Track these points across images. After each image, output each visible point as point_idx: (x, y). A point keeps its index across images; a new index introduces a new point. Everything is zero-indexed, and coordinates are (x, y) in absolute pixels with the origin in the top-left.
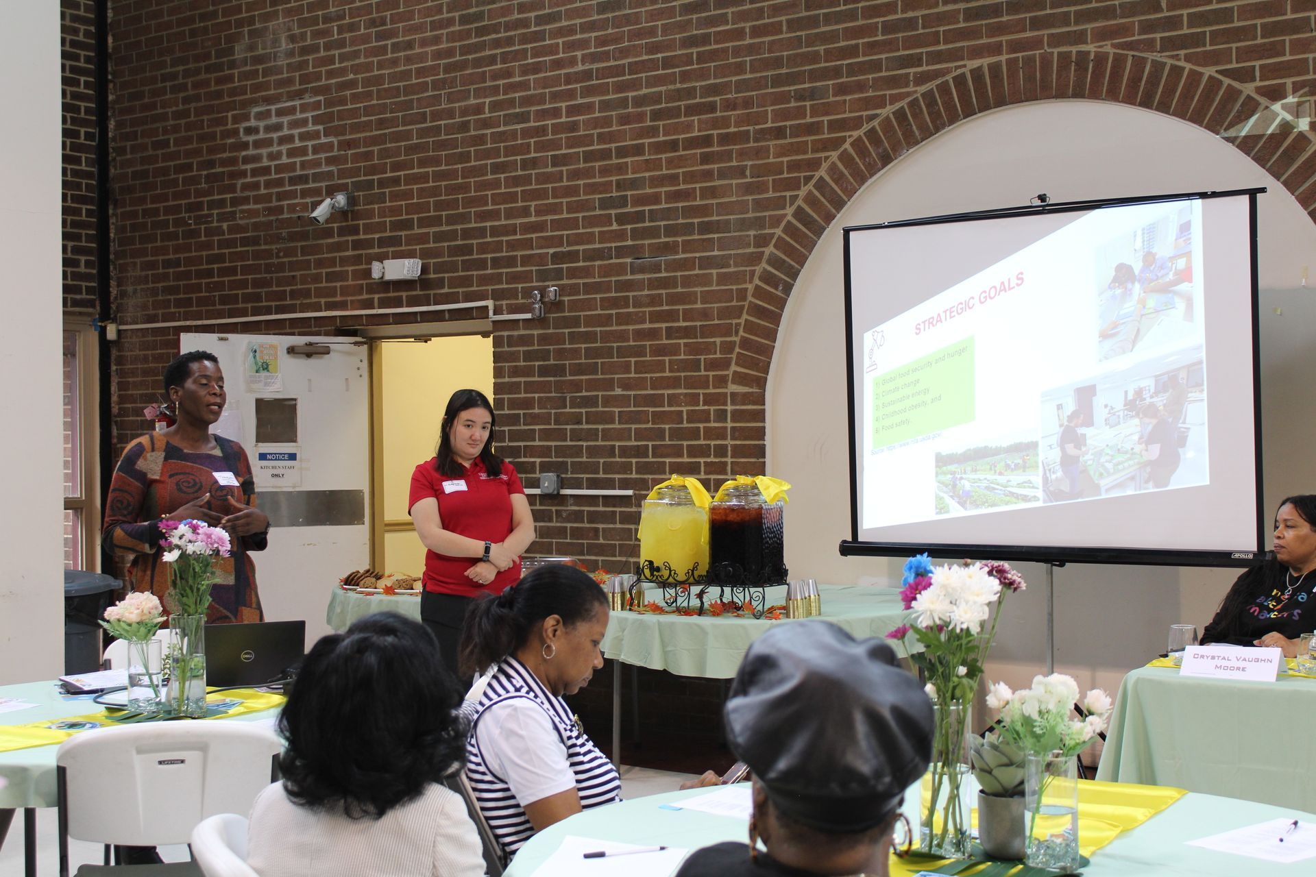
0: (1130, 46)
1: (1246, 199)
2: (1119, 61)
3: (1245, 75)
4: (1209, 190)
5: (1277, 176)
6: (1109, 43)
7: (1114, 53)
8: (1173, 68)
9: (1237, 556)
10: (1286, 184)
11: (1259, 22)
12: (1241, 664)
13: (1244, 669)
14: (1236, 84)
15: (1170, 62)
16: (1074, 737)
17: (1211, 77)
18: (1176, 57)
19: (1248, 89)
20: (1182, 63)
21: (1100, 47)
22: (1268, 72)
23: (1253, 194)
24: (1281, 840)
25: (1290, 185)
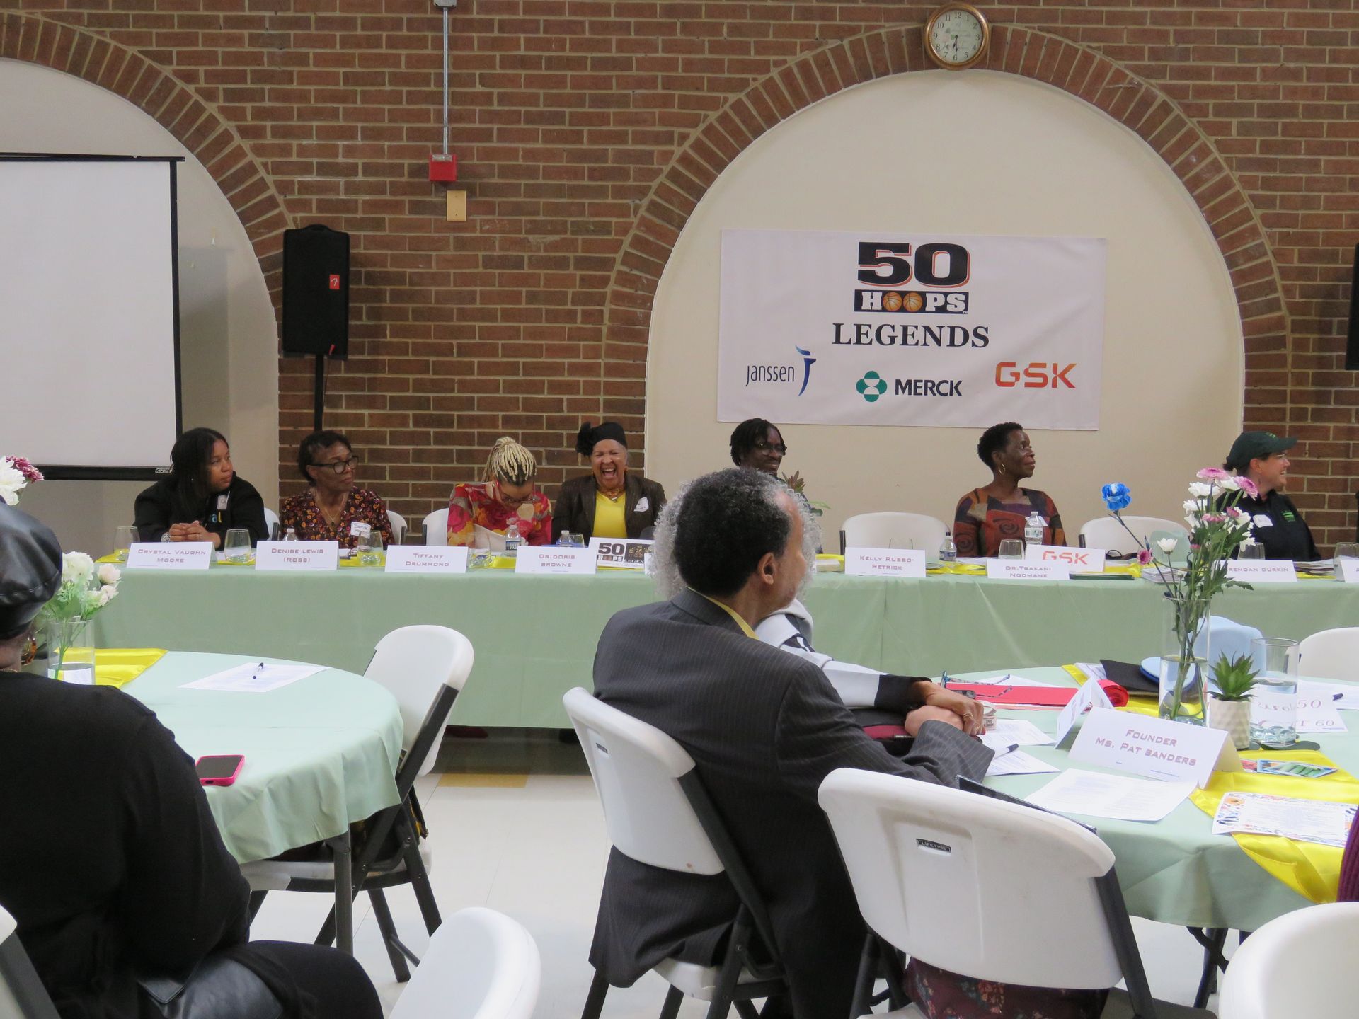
0: (60, 17)
1: (166, 166)
2: (49, 31)
3: (164, 58)
4: (135, 155)
5: (191, 149)
6: (39, 11)
7: (45, 22)
8: (100, 43)
9: (159, 471)
10: (199, 156)
11: (176, 13)
12: (180, 556)
13: (182, 560)
14: (156, 65)
15: (96, 37)
16: (94, 603)
17: (133, 56)
18: (102, 33)
19: (167, 70)
20: (108, 40)
21: (31, 13)
22: (183, 58)
23: (173, 161)
24: (254, 677)
25: (202, 158)
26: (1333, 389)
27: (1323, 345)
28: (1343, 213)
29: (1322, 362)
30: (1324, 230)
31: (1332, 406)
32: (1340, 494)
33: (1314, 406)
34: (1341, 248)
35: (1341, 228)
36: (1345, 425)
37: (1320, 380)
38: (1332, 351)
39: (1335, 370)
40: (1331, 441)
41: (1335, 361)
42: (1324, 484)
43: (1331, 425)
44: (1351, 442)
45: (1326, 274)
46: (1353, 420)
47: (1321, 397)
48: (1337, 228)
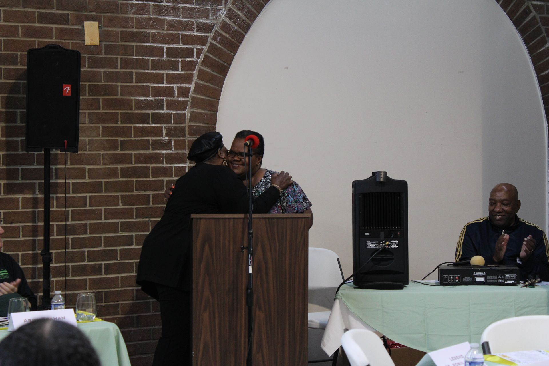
26: (20, 167)
27: (9, 132)
28: (19, 24)
29: (9, 146)
30: (5, 38)
31: (20, 181)
32: (31, 252)
33: (5, 182)
34: (19, 53)
35: (18, 36)
36: (31, 196)
37: (8, 160)
38: (18, 137)
39: (20, 152)
40: (20, 210)
41: (20, 143)
42: (17, 246)
43: (20, 196)
44: (37, 210)
45: (9, 74)
46: (37, 192)
47: (10, 174)
48: (15, 37)
